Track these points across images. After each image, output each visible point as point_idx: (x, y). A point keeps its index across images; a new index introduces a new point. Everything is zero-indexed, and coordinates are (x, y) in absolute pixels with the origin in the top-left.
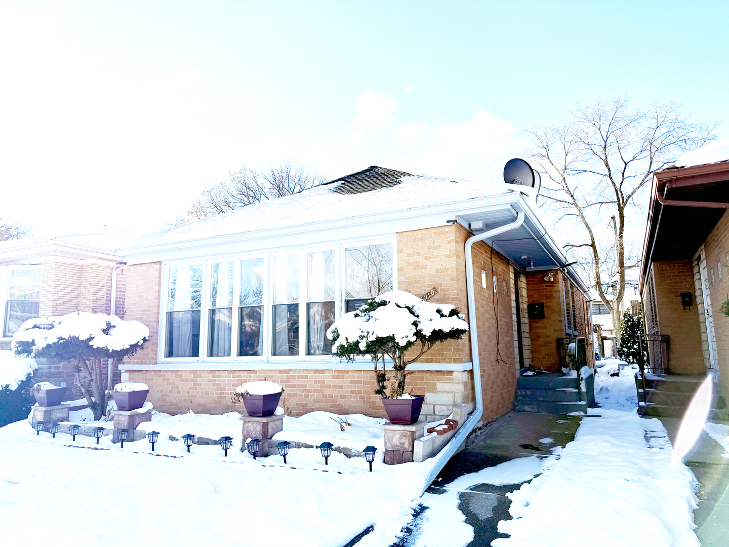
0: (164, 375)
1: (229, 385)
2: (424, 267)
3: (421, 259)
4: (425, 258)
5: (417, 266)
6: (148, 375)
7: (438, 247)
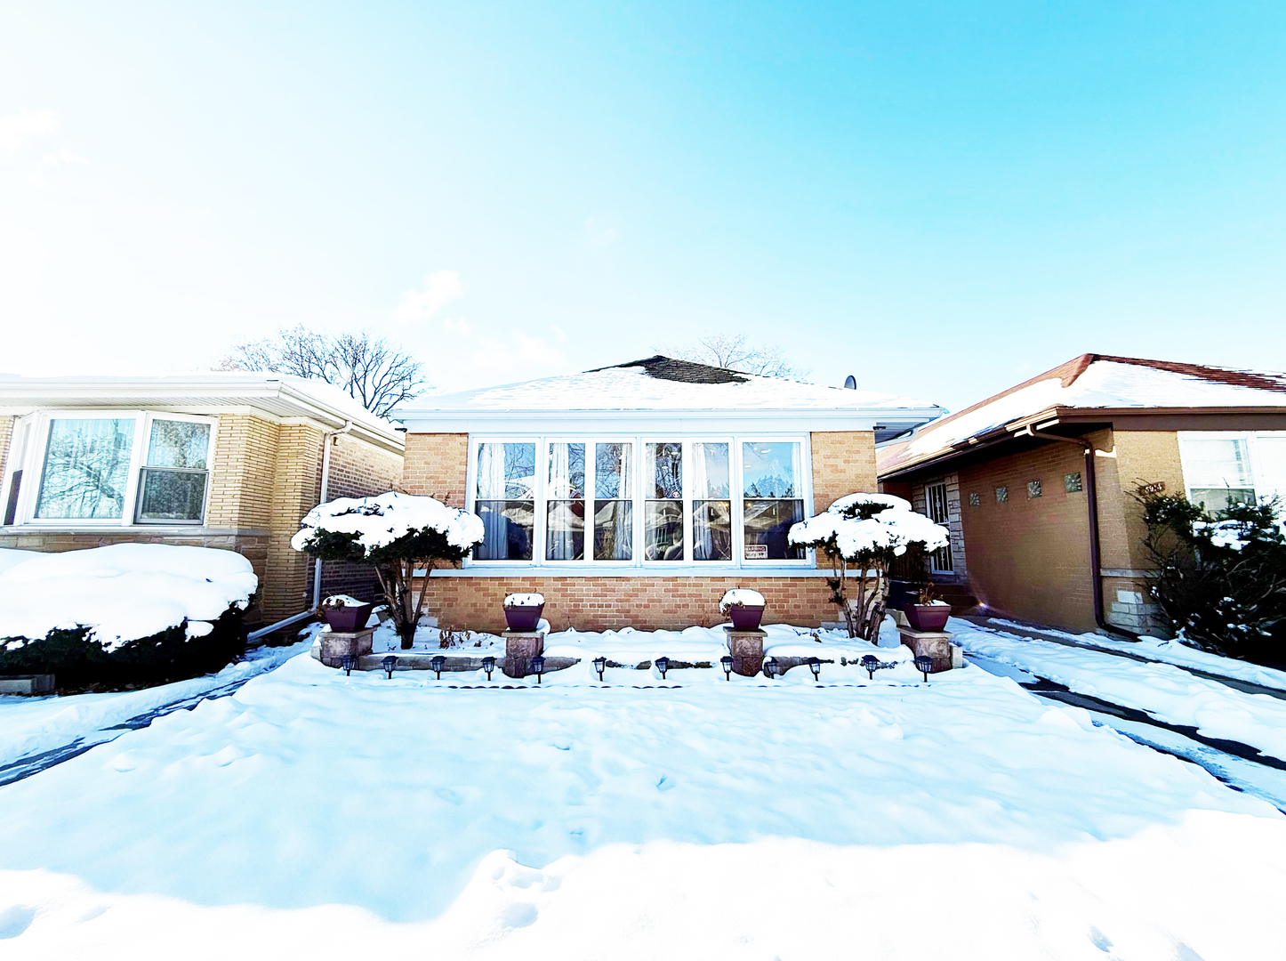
0: (479, 584)
1: (588, 595)
2: (843, 471)
3: (840, 463)
4: (845, 462)
5: (835, 469)
6: (450, 584)
7: (858, 452)
